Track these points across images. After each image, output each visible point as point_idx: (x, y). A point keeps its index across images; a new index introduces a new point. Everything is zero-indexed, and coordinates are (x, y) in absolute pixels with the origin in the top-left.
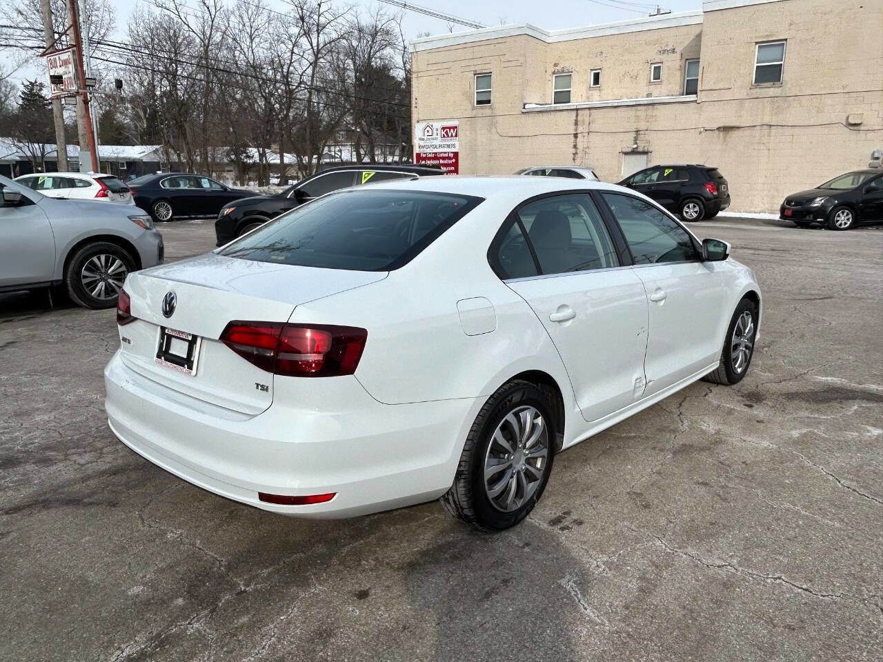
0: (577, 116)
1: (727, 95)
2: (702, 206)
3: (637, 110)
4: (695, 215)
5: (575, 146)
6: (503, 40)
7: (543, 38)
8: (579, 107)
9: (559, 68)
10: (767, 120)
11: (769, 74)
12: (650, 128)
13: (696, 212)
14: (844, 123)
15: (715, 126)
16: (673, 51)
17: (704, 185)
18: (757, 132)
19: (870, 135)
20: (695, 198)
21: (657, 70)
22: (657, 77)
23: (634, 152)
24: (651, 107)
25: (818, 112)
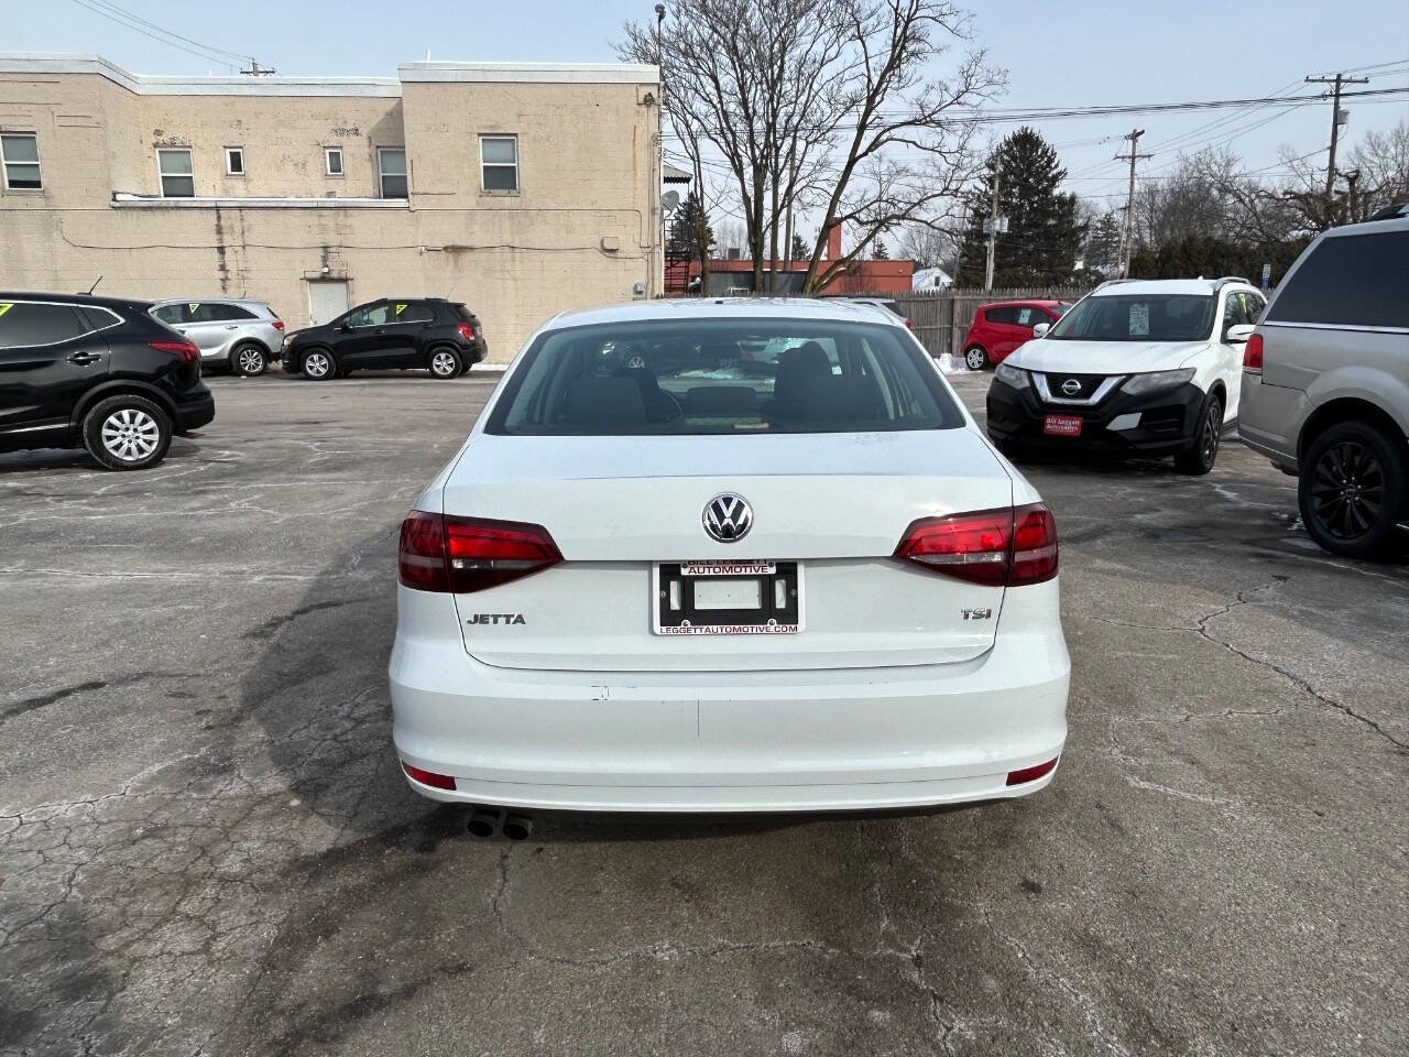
0: (219, 218)
1: (449, 203)
2: (457, 356)
3: (320, 216)
4: (450, 370)
5: (223, 268)
6: (55, 78)
7: (128, 84)
8: (220, 204)
9: (165, 138)
10: (507, 239)
11: (501, 178)
12: (345, 243)
13: (451, 365)
14: (599, 247)
15: (440, 244)
16: (356, 132)
17: (455, 327)
18: (497, 255)
19: (629, 263)
20: (447, 345)
21: (335, 157)
22: (336, 168)
23: (325, 279)
24: (341, 212)
25: (567, 233)
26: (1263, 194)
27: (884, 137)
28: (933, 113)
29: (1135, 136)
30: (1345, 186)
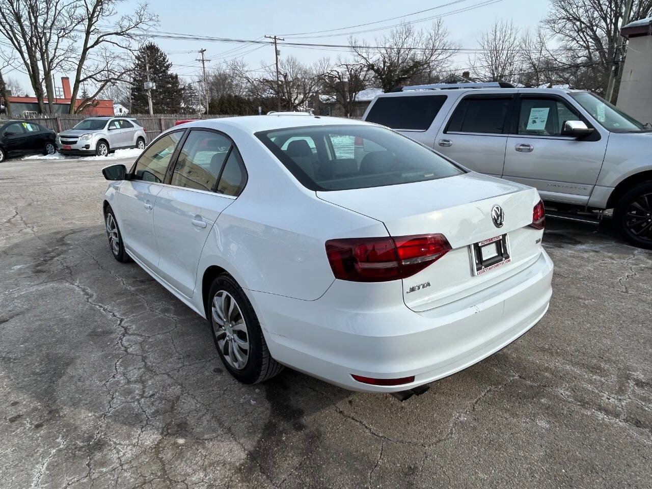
26: (256, 79)
27: (101, 39)
28: (127, 30)
29: (202, 51)
30: (283, 79)
